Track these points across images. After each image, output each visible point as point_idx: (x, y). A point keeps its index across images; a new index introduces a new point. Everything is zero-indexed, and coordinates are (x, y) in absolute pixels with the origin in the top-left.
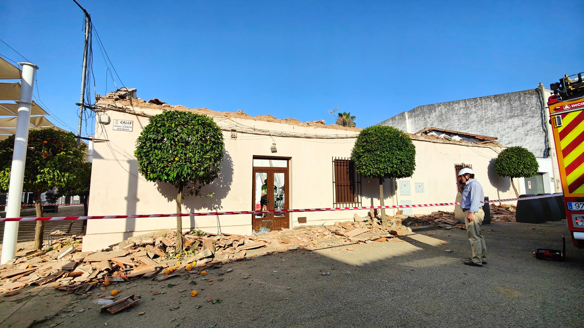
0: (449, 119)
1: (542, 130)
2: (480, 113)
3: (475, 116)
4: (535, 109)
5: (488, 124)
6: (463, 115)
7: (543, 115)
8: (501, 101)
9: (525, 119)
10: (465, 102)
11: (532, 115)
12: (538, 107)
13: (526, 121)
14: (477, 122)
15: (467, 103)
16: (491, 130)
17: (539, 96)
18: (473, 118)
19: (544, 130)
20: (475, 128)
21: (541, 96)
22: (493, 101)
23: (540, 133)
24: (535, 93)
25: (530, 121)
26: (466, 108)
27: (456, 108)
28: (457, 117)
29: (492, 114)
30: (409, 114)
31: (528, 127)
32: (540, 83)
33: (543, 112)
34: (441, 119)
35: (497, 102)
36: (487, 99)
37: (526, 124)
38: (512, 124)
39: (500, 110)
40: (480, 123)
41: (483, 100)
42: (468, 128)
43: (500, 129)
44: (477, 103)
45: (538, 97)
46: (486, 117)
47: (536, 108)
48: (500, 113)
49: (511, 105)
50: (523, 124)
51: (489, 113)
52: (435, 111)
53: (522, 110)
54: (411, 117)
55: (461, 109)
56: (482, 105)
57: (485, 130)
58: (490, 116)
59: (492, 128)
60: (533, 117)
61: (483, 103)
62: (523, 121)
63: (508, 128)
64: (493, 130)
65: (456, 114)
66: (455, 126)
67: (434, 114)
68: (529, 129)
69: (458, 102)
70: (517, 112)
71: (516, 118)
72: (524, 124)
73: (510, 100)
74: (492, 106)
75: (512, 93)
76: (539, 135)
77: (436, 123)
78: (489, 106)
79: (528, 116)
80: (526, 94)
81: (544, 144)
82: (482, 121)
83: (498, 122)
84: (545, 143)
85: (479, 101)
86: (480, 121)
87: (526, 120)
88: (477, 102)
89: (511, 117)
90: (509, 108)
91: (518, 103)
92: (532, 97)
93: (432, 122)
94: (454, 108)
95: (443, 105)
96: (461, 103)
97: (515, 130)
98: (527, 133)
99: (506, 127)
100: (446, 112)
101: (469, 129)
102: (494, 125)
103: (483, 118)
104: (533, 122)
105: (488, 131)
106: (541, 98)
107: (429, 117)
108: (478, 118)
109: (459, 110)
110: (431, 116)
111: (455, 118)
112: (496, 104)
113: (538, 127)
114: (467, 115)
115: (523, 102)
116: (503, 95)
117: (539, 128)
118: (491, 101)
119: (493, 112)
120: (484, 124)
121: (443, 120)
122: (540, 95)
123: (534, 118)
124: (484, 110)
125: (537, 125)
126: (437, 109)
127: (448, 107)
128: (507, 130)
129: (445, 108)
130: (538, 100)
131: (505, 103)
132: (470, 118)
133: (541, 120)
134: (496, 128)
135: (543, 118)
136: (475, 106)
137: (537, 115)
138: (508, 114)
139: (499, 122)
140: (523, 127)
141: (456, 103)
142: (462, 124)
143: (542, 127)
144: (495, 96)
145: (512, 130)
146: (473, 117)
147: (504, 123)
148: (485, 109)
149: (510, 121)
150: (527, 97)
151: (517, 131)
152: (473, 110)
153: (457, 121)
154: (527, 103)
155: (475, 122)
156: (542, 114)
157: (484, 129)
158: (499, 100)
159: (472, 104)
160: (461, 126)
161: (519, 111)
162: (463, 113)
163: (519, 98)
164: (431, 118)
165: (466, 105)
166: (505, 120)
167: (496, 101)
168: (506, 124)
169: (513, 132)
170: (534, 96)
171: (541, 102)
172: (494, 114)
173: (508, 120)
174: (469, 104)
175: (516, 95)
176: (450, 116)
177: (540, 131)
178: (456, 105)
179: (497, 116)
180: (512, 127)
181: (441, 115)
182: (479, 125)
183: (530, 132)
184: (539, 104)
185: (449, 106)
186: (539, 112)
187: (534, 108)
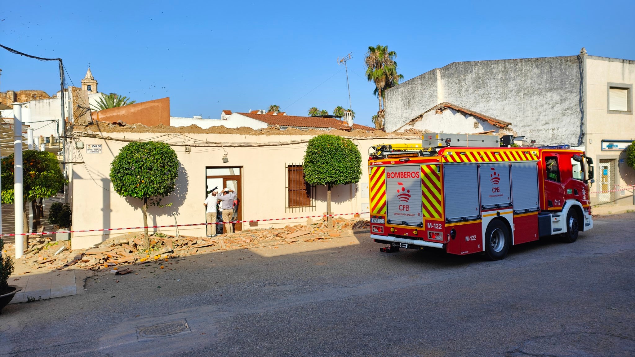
0: (485, 85)
1: (579, 110)
2: (519, 80)
3: (514, 84)
4: (575, 83)
5: (526, 97)
6: (502, 81)
7: (582, 91)
8: (542, 67)
9: (564, 93)
10: (505, 63)
11: (571, 89)
12: (577, 80)
14: (515, 92)
15: (507, 65)
16: (529, 104)
17: (580, 65)
18: (512, 86)
19: (581, 110)
20: (513, 101)
21: (582, 66)
22: (534, 65)
23: (577, 114)
24: (576, 61)
25: (569, 97)
26: (505, 72)
27: (495, 71)
28: (494, 84)
29: (531, 83)
31: (566, 105)
32: (583, 49)
33: (582, 87)
34: (477, 83)
35: (538, 68)
36: (528, 63)
37: (565, 100)
38: (551, 99)
39: (540, 78)
40: (518, 94)
41: (524, 63)
43: (538, 104)
44: (517, 67)
45: (579, 67)
46: (525, 87)
48: (539, 82)
49: (552, 74)
50: (561, 100)
51: (529, 82)
52: (471, 71)
53: (562, 81)
55: (499, 72)
56: (522, 70)
57: (522, 104)
58: (529, 85)
59: (530, 102)
60: (572, 92)
61: (523, 67)
62: (561, 96)
63: (546, 103)
64: (531, 106)
65: (494, 79)
66: (492, 95)
67: (470, 76)
68: (567, 107)
69: (497, 62)
70: (557, 84)
71: (555, 91)
72: (563, 100)
73: (551, 67)
74: (532, 73)
75: (554, 58)
76: (575, 116)
78: (529, 72)
79: (567, 90)
80: (567, 61)
81: (580, 128)
82: (521, 91)
83: (536, 95)
84: (581, 126)
85: (519, 64)
86: (519, 91)
87: (565, 95)
88: (517, 64)
89: (550, 90)
90: (549, 77)
91: (559, 72)
92: (573, 67)
94: (491, 71)
96: (500, 64)
97: (553, 107)
98: (564, 112)
99: (544, 102)
100: (483, 75)
101: (506, 101)
102: (532, 98)
103: (522, 88)
104: (571, 98)
105: (525, 105)
106: (581, 69)
108: (516, 87)
109: (497, 74)
111: (492, 84)
112: (536, 71)
113: (575, 106)
114: (505, 82)
115: (564, 71)
116: (545, 58)
118: (532, 66)
119: (532, 81)
120: (522, 96)
121: (479, 86)
123: (572, 93)
124: (523, 77)
125: (575, 103)
126: (473, 69)
128: (545, 107)
129: (482, 68)
130: (579, 70)
131: (546, 70)
132: (508, 85)
133: (579, 97)
134: (535, 102)
136: (515, 70)
137: (575, 91)
138: (548, 86)
139: (538, 96)
140: (561, 105)
141: (495, 64)
142: (499, 93)
143: (578, 106)
144: (537, 59)
145: (550, 106)
146: (511, 84)
147: (542, 97)
148: (525, 76)
149: (549, 94)
150: (568, 66)
151: (555, 109)
152: (512, 75)
153: (494, 88)
154: (568, 73)
155: (513, 92)
156: (580, 89)
157: (522, 102)
158: (540, 66)
159: (512, 68)
160: (499, 96)
161: (559, 83)
162: (501, 79)
163: (561, 65)
164: (466, 81)
165: (505, 68)
166: (544, 93)
167: (537, 66)
168: (545, 98)
169: (550, 110)
170: (575, 65)
171: (581, 74)
172: (534, 84)
173: (547, 93)
174: (508, 67)
175: (558, 61)
176: (487, 81)
177: (577, 111)
178: (495, 66)
179: (537, 87)
180: (550, 103)
181: (478, 78)
182: (518, 97)
183: (567, 111)
184: (579, 76)
185: (487, 67)
186: (578, 86)
187: (574, 81)
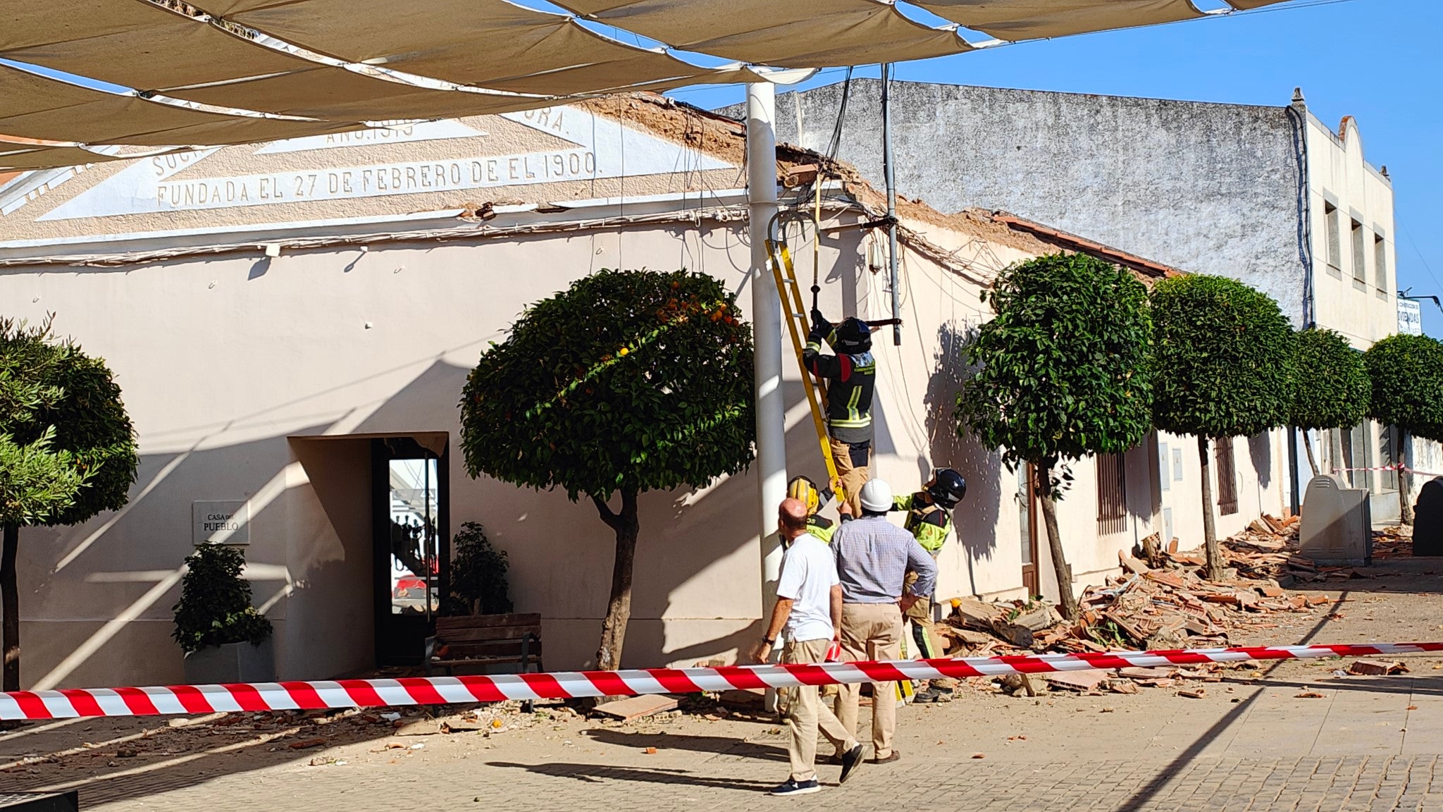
0: (987, 164)
1: (1297, 257)
2: (1107, 160)
3: (1090, 168)
4: (1282, 181)
5: (1133, 211)
6: (1047, 157)
7: (1304, 207)
8: (1179, 128)
9: (1252, 210)
10: (1055, 102)
11: (1271, 198)
12: (1288, 176)
13: (1254, 217)
14: (1096, 194)
15: (1064, 107)
16: (1143, 235)
17: (1295, 135)
18: (1084, 175)
19: (1303, 260)
20: (1089, 220)
21: (1300, 138)
22: (1155, 120)
23: (1290, 268)
24: (1283, 121)
25: (1266, 221)
26: (1059, 129)
27: (1020, 123)
28: (1020, 163)
29: (1148, 173)
30: (809, 102)
31: (1259, 241)
32: (1298, 90)
33: (1303, 195)
34: (955, 155)
35: (1168, 129)
36: (1134, 110)
37: (1254, 228)
38: (1212, 222)
39: (1174, 160)
40: (1105, 202)
41: (1121, 111)
42: (1062, 215)
43: (1174, 235)
44: (1099, 118)
45: (1292, 139)
46: (1129, 181)
47: (1284, 177)
48: (1174, 173)
49: (1211, 150)
50: (1243, 226)
51: (1140, 168)
52: (931, 116)
53: (1243, 175)
54: (816, 120)
55: (1037, 129)
56: (1116, 129)
57: (1121, 233)
58: (1142, 178)
59: (1145, 226)
60: (1274, 207)
61: (1120, 121)
62: (1244, 215)
63: (1199, 234)
64: (1149, 239)
65: (1019, 148)
66: (1013, 199)
67: (925, 129)
68: (1260, 250)
69: (1028, 97)
70: (1228, 180)
71: (1225, 201)
72: (1249, 229)
73: (1208, 130)
74: (1150, 142)
75: (1216, 106)
76: (1287, 273)
77: (932, 170)
78: (1138, 137)
79: (1260, 200)
80: (1256, 119)
81: (1301, 308)
82: (1114, 192)
83: (1165, 207)
84: (1305, 303)
85: (1107, 111)
86: (1108, 192)
87: (1255, 213)
88: (1098, 111)
89: (1210, 196)
90: (1205, 160)
91: (1234, 147)
92: (1275, 136)
93: (914, 162)
94: (1007, 120)
95: (968, 95)
96: (1039, 105)
97: (1219, 247)
98: (1253, 261)
99: (1191, 231)
100: (977, 132)
101: (1065, 220)
102: (1152, 217)
103: (1118, 184)
104: (1273, 224)
105: (1131, 235)
106: (1300, 145)
107: (904, 140)
108: (1098, 179)
109: (1029, 133)
110: (912, 135)
111: (1014, 162)
112: (1161, 135)
113: (1285, 246)
114: (1060, 161)
115: (1247, 146)
116: (1188, 105)
117: (1288, 249)
118: (1148, 122)
119: (1151, 166)
120: (1120, 208)
121: (963, 165)
122: (1299, 132)
123: (1276, 210)
124: (1121, 152)
125: (1285, 239)
126: (939, 108)
127: (987, 111)
128: (1193, 245)
129: (974, 110)
130: (1293, 149)
131: (1193, 139)
132: (1071, 172)
133: (1295, 222)
134: (1161, 229)
135: (1304, 214)
136: (1092, 128)
137: (1284, 204)
138: (1201, 183)
139: (1172, 211)
140: (1244, 241)
141: (1021, 100)
142: (1040, 193)
143: (1297, 248)
144: (1163, 104)
145: (1211, 244)
146: (1082, 170)
147: (1186, 216)
148: (1125, 149)
149: (1206, 208)
150: (1259, 132)
151: (1226, 252)
152: (1084, 141)
153: (1020, 176)
154: (1259, 154)
155: (1089, 195)
156: (1299, 201)
157: (1119, 226)
158: (1175, 124)
159: (1081, 119)
160: (1037, 203)
161: (1234, 179)
162: (1046, 150)
163: (1239, 126)
164: (911, 145)
165: (1057, 117)
166: (1189, 203)
167: (1165, 124)
168: (1193, 220)
169: (1212, 253)
170: (1280, 132)
171: (1298, 158)
172: (1156, 177)
173: (1199, 206)
174: (1069, 117)
175: (1228, 117)
176: (993, 151)
177: (1292, 262)
178: (1019, 106)
179: (1168, 185)
180: (1211, 235)
181: (957, 141)
182: (1103, 209)
183: (1262, 261)
184: (1295, 163)
185: (991, 107)
186: (1293, 192)
187: (1278, 176)
